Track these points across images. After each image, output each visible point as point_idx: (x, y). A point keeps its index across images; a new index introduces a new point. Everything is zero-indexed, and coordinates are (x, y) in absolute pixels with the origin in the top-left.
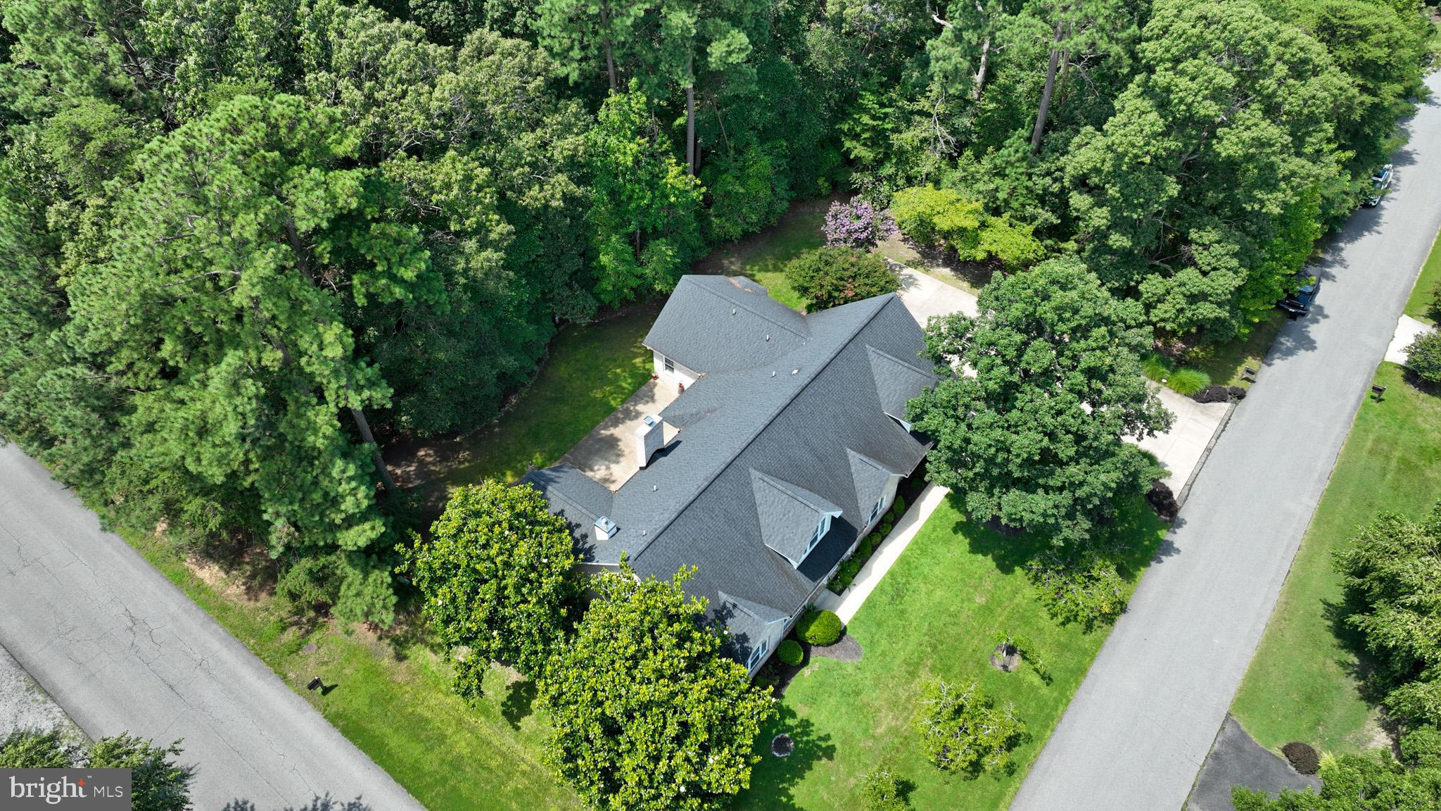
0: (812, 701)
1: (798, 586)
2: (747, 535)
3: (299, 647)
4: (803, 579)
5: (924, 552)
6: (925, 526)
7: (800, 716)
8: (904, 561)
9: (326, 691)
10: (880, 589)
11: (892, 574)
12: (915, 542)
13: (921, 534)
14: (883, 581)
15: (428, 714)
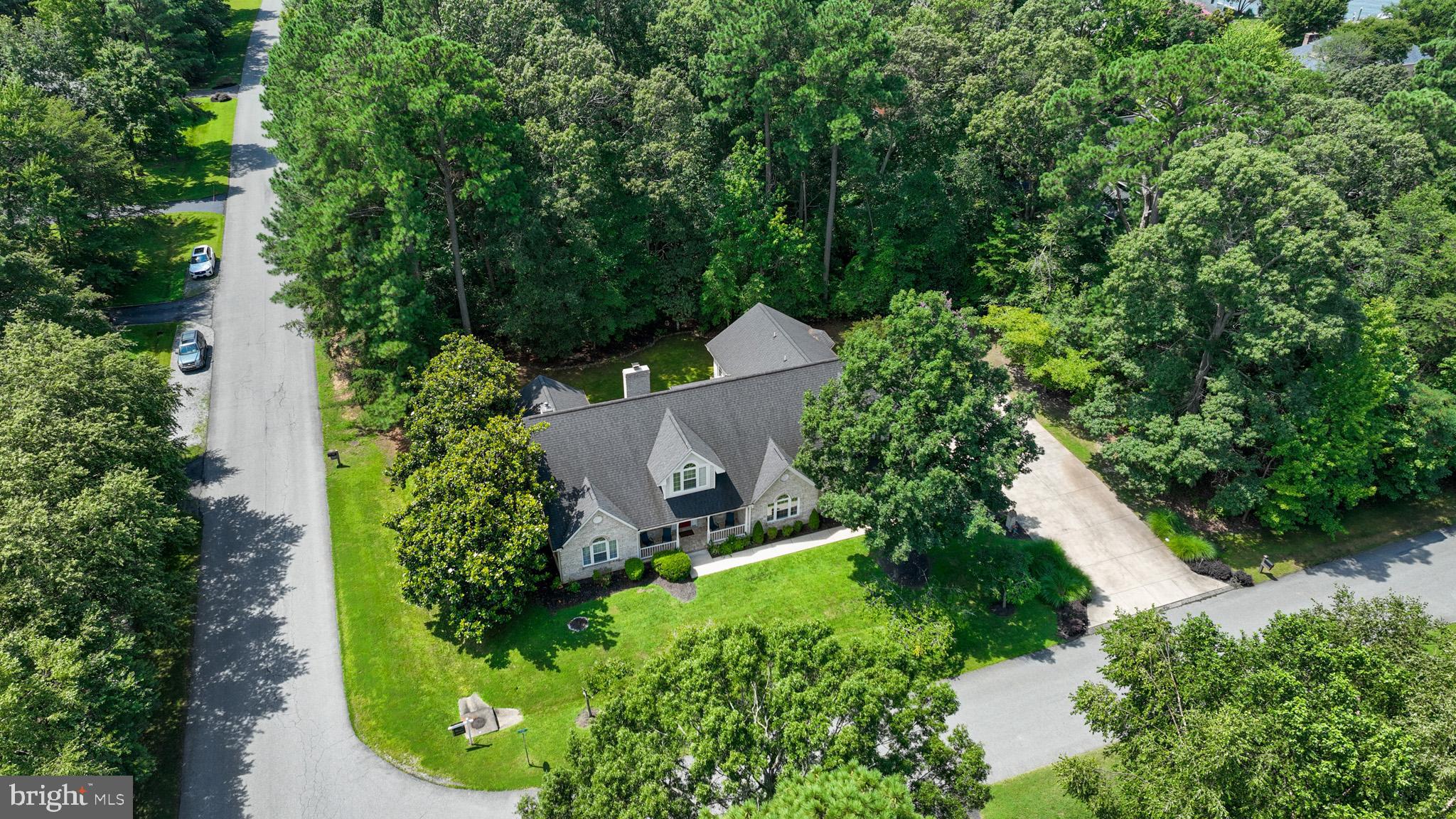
0: (626, 608)
1: (659, 512)
2: (636, 452)
3: (350, 439)
4: (667, 509)
5: (809, 561)
6: (827, 546)
7: (609, 613)
8: (787, 559)
9: (341, 466)
10: (749, 568)
11: (767, 563)
12: (808, 552)
13: (819, 549)
14: (756, 564)
15: (384, 506)
